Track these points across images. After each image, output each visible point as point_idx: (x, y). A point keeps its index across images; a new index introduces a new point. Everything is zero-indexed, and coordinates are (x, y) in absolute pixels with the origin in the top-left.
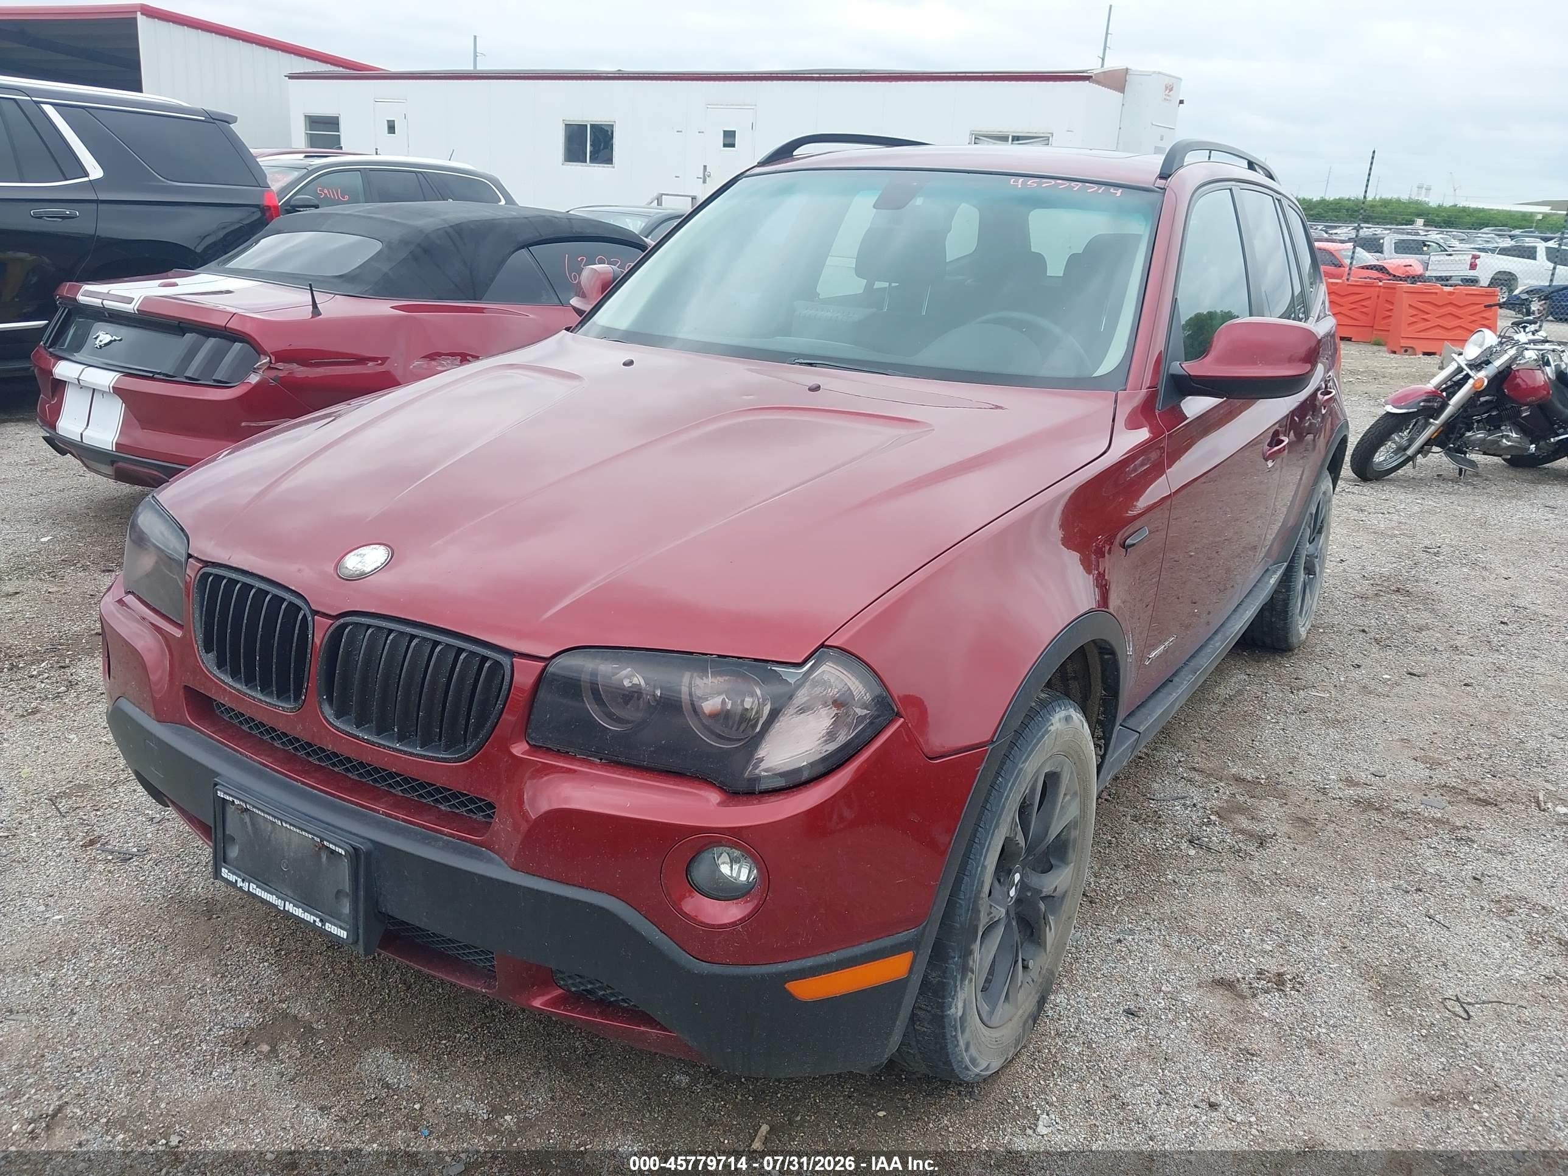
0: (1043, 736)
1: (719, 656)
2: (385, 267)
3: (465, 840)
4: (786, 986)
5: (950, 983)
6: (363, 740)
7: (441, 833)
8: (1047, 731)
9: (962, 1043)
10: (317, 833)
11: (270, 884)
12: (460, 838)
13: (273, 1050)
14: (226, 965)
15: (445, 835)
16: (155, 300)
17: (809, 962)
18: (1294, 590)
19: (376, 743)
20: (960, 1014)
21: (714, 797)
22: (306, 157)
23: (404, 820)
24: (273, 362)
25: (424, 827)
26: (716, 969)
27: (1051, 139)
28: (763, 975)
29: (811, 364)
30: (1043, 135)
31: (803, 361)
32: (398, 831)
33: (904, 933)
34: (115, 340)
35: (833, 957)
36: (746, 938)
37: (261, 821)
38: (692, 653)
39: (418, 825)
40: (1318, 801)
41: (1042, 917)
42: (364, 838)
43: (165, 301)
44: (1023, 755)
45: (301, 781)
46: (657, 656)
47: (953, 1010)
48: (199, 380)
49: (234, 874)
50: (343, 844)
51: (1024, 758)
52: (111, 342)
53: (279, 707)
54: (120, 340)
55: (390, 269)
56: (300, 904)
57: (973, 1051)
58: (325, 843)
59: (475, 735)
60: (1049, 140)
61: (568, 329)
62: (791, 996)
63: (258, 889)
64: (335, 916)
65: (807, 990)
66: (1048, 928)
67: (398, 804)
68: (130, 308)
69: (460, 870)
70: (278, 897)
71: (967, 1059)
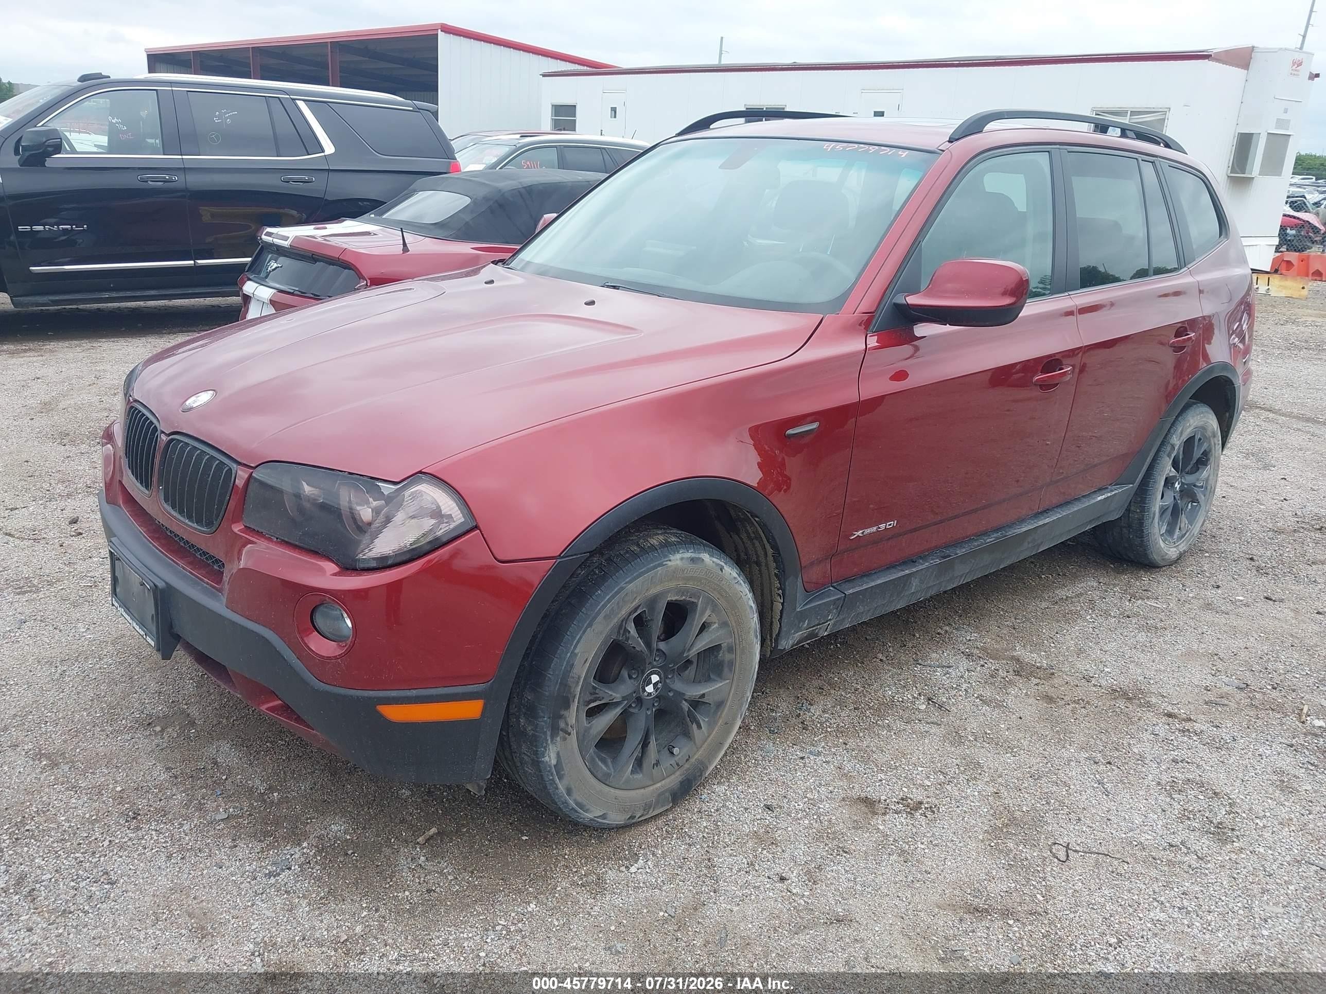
0: (655, 567)
1: (350, 473)
2: (467, 218)
3: (213, 587)
4: (377, 707)
5: (541, 737)
6: (174, 517)
7: (203, 581)
8: (661, 565)
9: (562, 788)
10: (142, 575)
11: (130, 610)
12: (211, 586)
13: (162, 731)
14: (168, 678)
15: (205, 583)
16: (302, 238)
17: (394, 694)
18: (1148, 511)
19: (179, 520)
20: (554, 762)
21: (330, 567)
22: (521, 136)
23: (190, 572)
24: (369, 285)
26: (328, 688)
27: (1168, 112)
28: (358, 697)
30: (1161, 110)
32: (182, 578)
33: (475, 686)
34: (278, 267)
35: (414, 693)
36: (344, 668)
37: (124, 566)
38: (333, 470)
39: (195, 576)
40: (1077, 686)
41: (687, 715)
42: (163, 580)
43: (308, 240)
44: (627, 578)
45: (152, 544)
46: (315, 470)
47: (547, 759)
48: (319, 296)
49: (117, 602)
50: (150, 583)
51: (628, 580)
52: (276, 268)
53: (145, 494)
54: (281, 267)
55: (471, 220)
56: (139, 623)
57: (577, 796)
58: (143, 581)
59: (217, 516)
60: (1166, 114)
61: (493, 262)
62: (382, 716)
64: (151, 632)
65: (395, 713)
66: (695, 726)
68: (286, 244)
69: (200, 604)
70: (131, 618)
71: (571, 802)
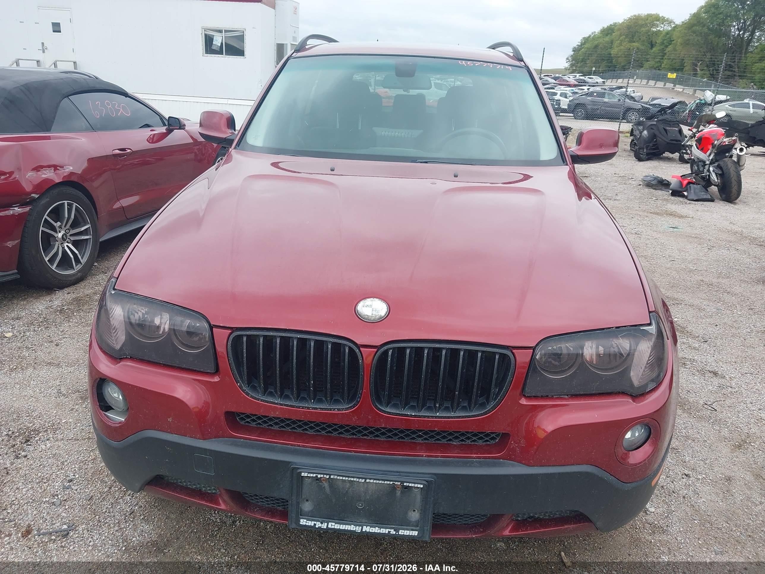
1: (616, 328)
3: (489, 458)
4: (652, 482)
6: (411, 416)
10: (398, 479)
11: (345, 520)
15: (474, 458)
17: (655, 468)
19: (422, 416)
21: (630, 401)
23: (442, 457)
25: (458, 457)
26: (634, 485)
29: (426, 162)
31: (422, 161)
32: (444, 464)
37: (340, 483)
39: (454, 457)
42: (429, 474)
49: (312, 520)
50: (419, 481)
53: (335, 409)
56: (375, 525)
58: (405, 484)
62: (651, 486)
63: (336, 525)
64: (407, 524)
67: (429, 448)
69: (501, 475)
70: (356, 525)
